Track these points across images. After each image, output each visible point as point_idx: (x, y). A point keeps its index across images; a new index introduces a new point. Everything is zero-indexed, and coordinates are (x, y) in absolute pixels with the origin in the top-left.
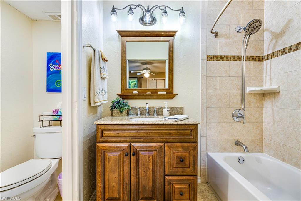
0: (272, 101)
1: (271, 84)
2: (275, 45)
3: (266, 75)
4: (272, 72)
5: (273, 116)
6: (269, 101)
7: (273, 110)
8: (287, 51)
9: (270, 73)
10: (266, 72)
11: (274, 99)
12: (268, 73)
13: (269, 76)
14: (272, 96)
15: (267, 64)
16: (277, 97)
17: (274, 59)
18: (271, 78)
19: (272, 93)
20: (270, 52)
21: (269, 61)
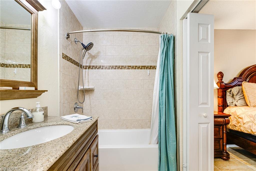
0: (90, 95)
1: (89, 85)
2: (91, 62)
3: (85, 78)
4: (89, 77)
5: (90, 104)
6: (88, 95)
7: (90, 101)
8: (98, 68)
9: (88, 78)
10: (85, 77)
11: (90, 94)
12: (87, 78)
13: (87, 80)
14: (89, 92)
15: (86, 71)
16: (92, 93)
17: (90, 70)
18: (88, 81)
19: (89, 91)
20: (88, 65)
21: (87, 70)
